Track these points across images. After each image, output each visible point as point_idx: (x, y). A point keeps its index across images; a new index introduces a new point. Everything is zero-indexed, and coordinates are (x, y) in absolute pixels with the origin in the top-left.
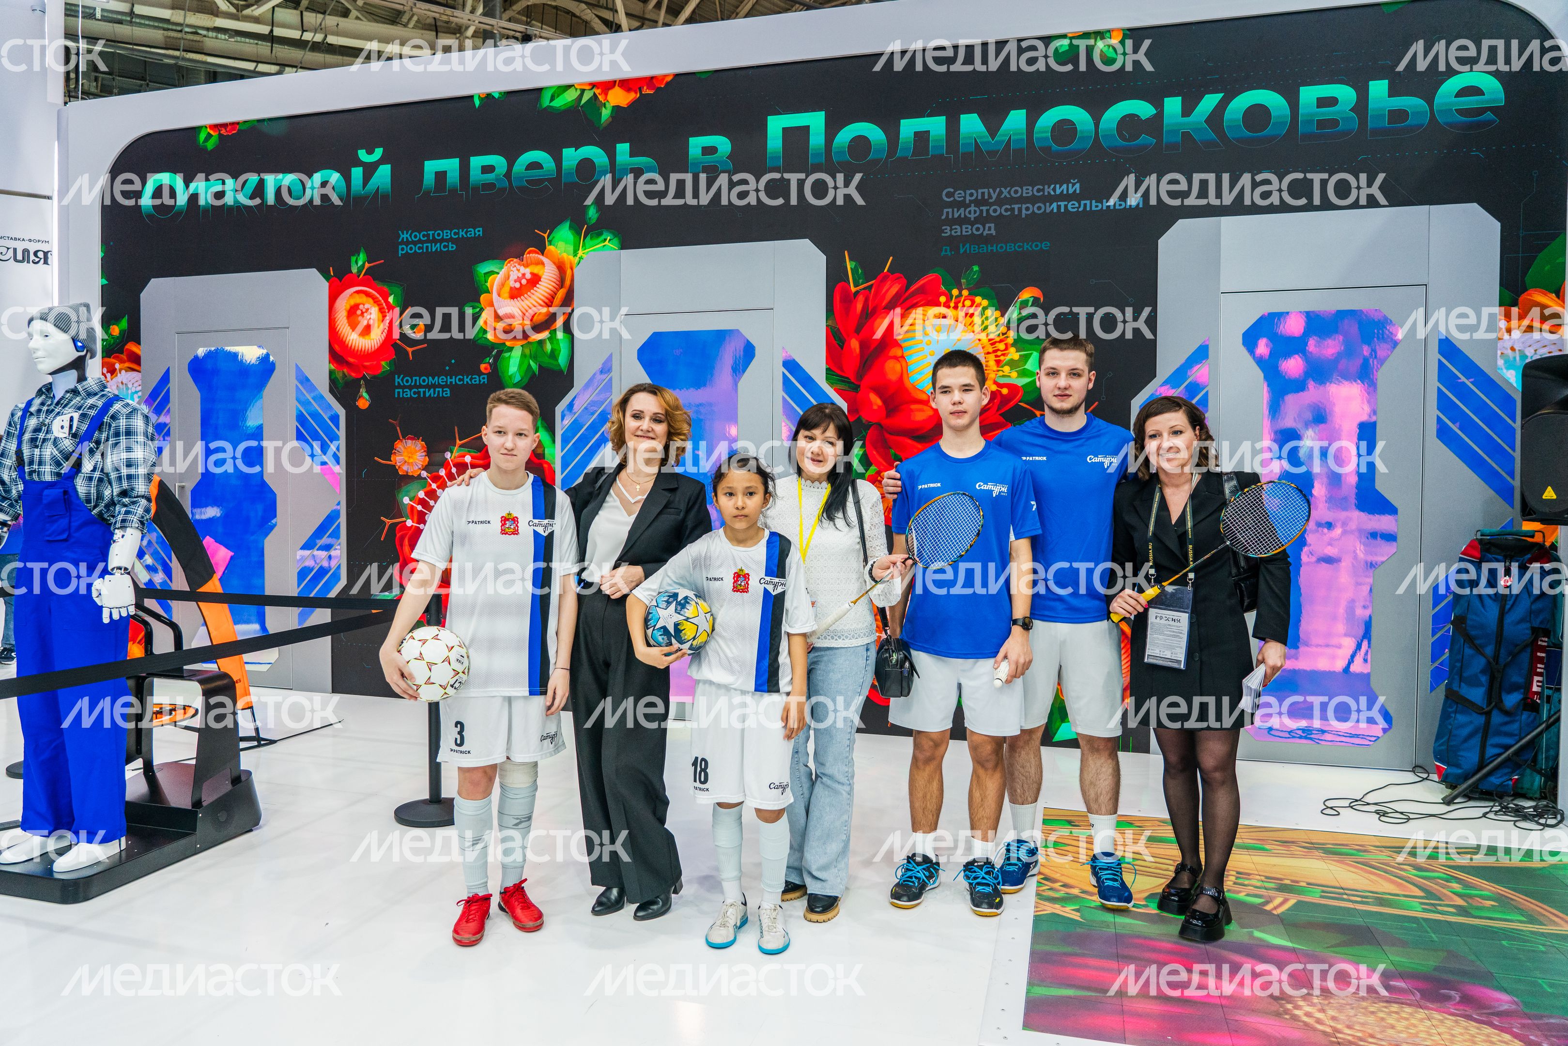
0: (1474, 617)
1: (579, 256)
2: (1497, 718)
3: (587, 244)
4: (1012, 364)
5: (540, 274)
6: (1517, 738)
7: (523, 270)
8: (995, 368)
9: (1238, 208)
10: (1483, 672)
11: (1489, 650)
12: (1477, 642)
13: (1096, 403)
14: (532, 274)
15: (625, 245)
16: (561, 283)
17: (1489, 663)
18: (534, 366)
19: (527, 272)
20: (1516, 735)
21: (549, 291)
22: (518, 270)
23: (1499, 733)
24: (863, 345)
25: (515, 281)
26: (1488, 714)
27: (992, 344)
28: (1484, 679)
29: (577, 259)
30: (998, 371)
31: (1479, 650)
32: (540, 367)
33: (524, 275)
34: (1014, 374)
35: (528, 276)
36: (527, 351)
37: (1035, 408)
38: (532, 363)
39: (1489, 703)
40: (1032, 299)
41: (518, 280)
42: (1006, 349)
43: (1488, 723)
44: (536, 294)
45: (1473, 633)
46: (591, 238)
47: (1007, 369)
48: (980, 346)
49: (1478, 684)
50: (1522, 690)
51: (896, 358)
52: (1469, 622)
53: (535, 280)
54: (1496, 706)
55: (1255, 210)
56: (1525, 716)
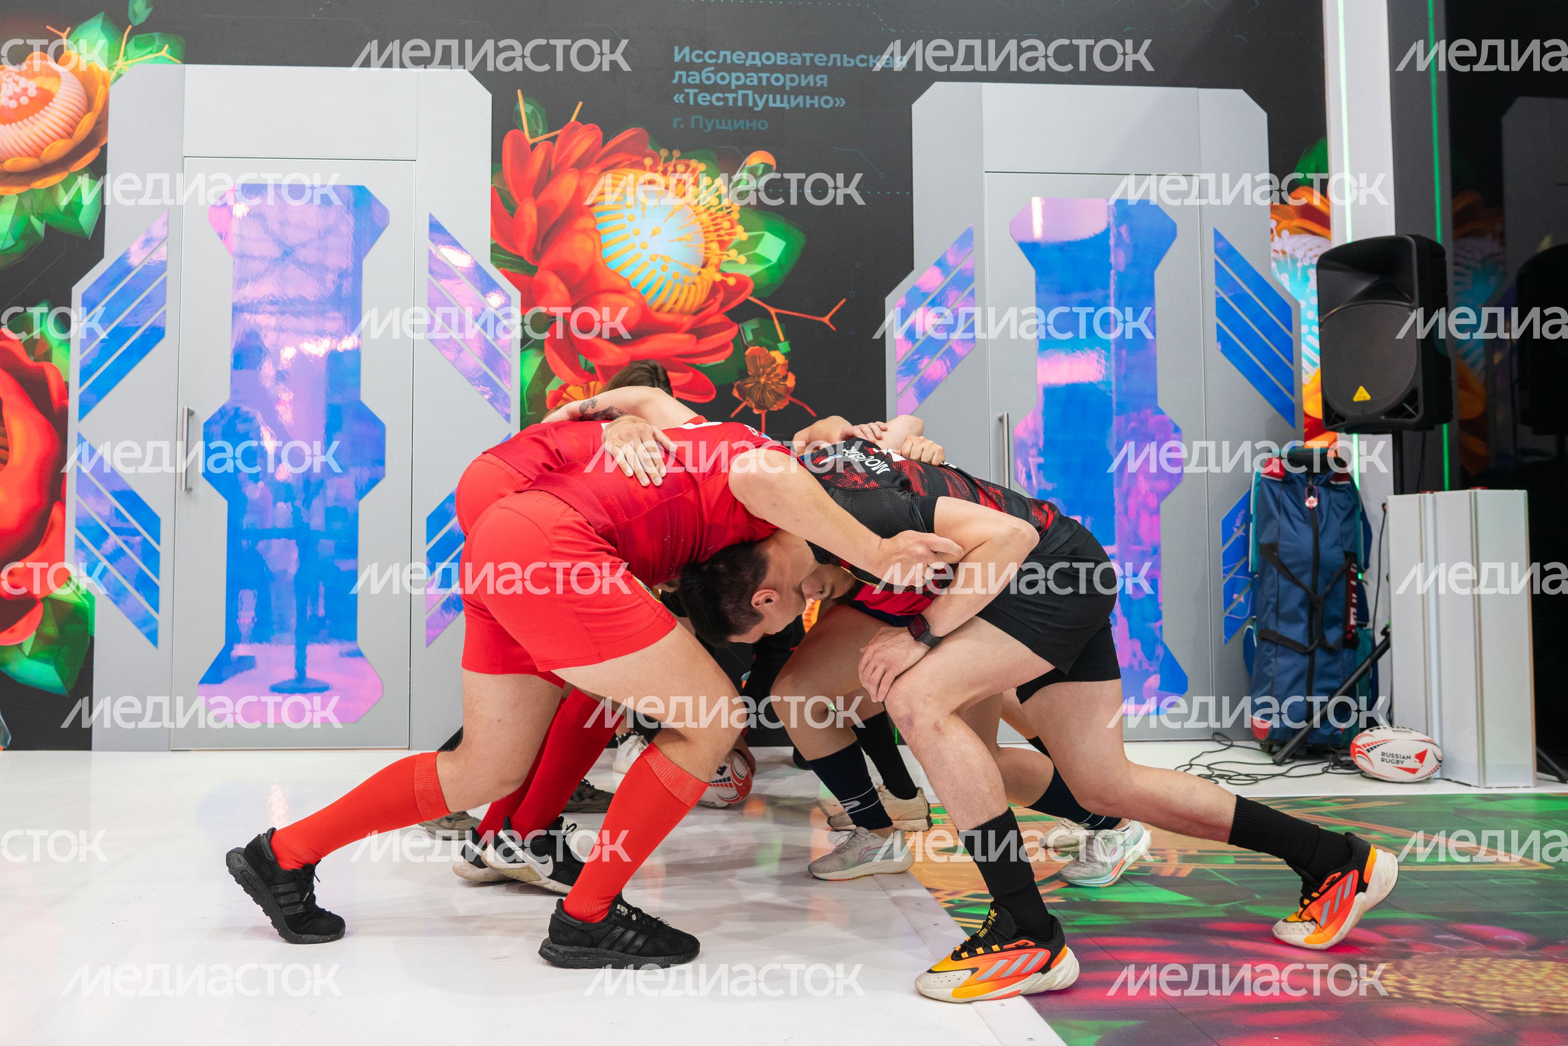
0: (1287, 543)
1: (117, 69)
2: (1321, 658)
3: (130, 54)
4: (741, 248)
5: (53, 90)
6: (1341, 679)
7: (23, 82)
8: (718, 252)
9: (1004, 75)
10: (1302, 605)
11: (1306, 579)
12: (1294, 571)
13: (844, 301)
14: (38, 89)
15: (191, 56)
16: (89, 104)
17: (1307, 594)
18: (39, 226)
19: (32, 87)
20: (1340, 676)
21: (65, 118)
22: (17, 83)
23: (1325, 676)
24: (541, 211)
25: (10, 98)
26: (1311, 654)
27: (713, 220)
28: (1303, 614)
29: (113, 75)
30: (722, 255)
31: (1294, 580)
32: (48, 228)
33: (25, 90)
34: (742, 259)
35: (32, 92)
36: (27, 203)
37: (770, 305)
38: (35, 221)
39: (1311, 642)
40: (762, 166)
41: (16, 97)
42: (732, 227)
43: (1312, 664)
44: (43, 119)
45: (1287, 561)
46: (136, 45)
47: (733, 253)
48: (698, 223)
49: (1299, 620)
50: (1341, 625)
51: (584, 231)
52: (1281, 549)
53: (44, 98)
54: (1319, 643)
55: (1020, 77)
56: (1346, 654)
